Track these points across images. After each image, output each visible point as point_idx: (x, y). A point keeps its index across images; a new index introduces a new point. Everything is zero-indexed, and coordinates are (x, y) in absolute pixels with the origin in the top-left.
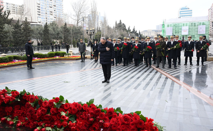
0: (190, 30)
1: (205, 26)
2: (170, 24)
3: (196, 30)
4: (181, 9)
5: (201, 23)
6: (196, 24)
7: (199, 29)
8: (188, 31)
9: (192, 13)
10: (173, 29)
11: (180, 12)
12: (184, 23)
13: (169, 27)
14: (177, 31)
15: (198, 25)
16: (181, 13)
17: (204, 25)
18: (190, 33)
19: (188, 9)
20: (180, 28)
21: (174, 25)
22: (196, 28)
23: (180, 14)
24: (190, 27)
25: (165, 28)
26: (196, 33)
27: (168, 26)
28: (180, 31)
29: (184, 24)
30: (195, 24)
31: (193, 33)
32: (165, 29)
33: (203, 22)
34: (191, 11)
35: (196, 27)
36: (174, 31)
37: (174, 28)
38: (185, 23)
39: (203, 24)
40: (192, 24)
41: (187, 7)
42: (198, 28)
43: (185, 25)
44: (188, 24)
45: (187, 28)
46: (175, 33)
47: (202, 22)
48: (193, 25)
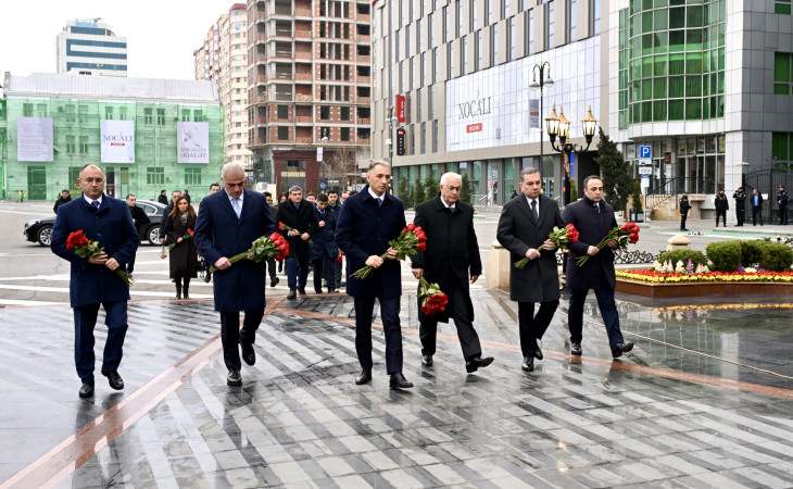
0: (142, 141)
1: (204, 125)
2: (40, 100)
3: (169, 142)
4: (75, 30)
5: (186, 111)
6: (169, 116)
7: (181, 137)
8: (130, 144)
9: (124, 57)
10: (56, 130)
11: (69, 42)
12: (110, 102)
13: (35, 119)
14: (77, 140)
15: (176, 119)
16: (74, 48)
17: (201, 120)
18: (141, 155)
19: (109, 33)
20: (92, 124)
21: (60, 109)
22: (168, 134)
23: (70, 53)
24: (142, 127)
25: (9, 118)
26: (169, 156)
27: (28, 110)
28: (92, 140)
29: (109, 109)
30: (161, 112)
31: (157, 159)
32: (9, 128)
33: (197, 106)
34: (124, 45)
35: (168, 128)
36: (62, 140)
37: (62, 124)
38: (116, 104)
39: (199, 117)
40: (148, 111)
41: (100, 25)
42: (175, 135)
43: (116, 112)
44: (131, 112)
45: (126, 128)
46: (65, 149)
47: (192, 107)
48: (155, 115)
